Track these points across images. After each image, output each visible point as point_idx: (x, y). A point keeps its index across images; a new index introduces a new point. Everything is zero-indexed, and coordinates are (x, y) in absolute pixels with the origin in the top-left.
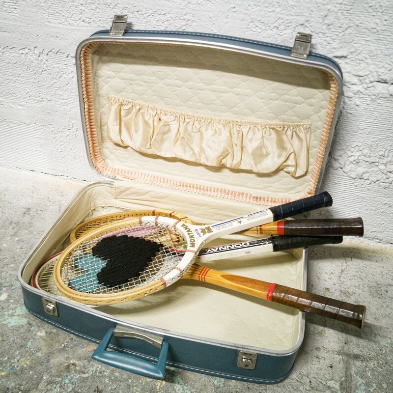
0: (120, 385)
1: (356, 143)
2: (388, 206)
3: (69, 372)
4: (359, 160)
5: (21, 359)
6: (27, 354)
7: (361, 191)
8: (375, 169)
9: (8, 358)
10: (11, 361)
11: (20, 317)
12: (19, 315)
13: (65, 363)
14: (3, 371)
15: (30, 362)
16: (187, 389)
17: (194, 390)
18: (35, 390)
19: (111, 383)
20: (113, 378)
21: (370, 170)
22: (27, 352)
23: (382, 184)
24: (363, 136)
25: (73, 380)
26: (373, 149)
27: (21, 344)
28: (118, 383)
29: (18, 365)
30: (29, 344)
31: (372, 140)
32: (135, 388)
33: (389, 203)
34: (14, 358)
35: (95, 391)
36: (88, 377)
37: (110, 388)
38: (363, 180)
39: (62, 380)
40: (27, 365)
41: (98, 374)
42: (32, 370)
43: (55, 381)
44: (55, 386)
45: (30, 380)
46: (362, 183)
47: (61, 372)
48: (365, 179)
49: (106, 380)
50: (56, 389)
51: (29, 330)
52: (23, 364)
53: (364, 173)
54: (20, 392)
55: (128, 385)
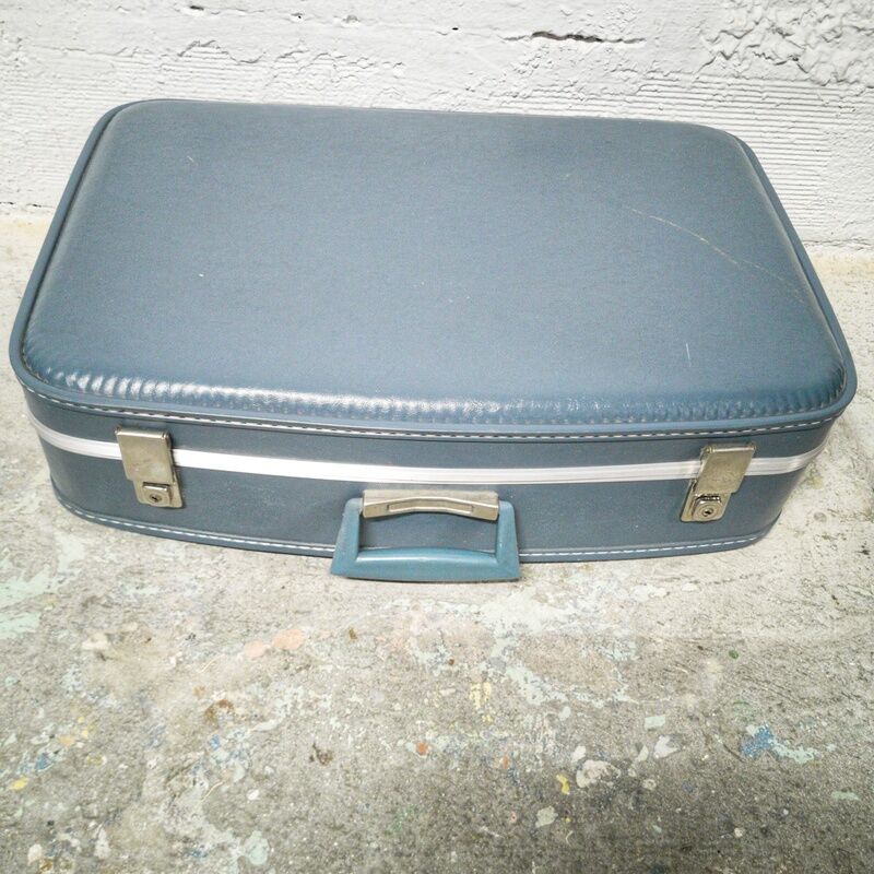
0: (376, 726)
3: (218, 727)
4: (843, 27)
5: (61, 729)
6: (74, 711)
7: (837, 117)
9: (19, 737)
10: (29, 743)
11: (12, 612)
12: (7, 608)
13: (196, 706)
14: (17, 778)
15: (90, 731)
16: (553, 689)
17: (572, 687)
18: (135, 805)
19: (347, 726)
20: (348, 711)
21: (865, 54)
22: (71, 704)
25: (238, 747)
27: (43, 688)
28: (367, 721)
29: (55, 747)
30: (69, 680)
32: (419, 722)
34: (38, 732)
35: (312, 759)
36: (279, 726)
37: (350, 739)
38: (844, 86)
39: (207, 754)
40: (86, 742)
41: (302, 713)
42: (104, 751)
43: (186, 765)
44: (191, 777)
45: (111, 780)
46: (842, 94)
47: (194, 733)
48: (851, 81)
49: (332, 721)
50: (197, 785)
51: (55, 643)
52: (70, 740)
53: (850, 65)
54: (92, 824)
55: (395, 718)
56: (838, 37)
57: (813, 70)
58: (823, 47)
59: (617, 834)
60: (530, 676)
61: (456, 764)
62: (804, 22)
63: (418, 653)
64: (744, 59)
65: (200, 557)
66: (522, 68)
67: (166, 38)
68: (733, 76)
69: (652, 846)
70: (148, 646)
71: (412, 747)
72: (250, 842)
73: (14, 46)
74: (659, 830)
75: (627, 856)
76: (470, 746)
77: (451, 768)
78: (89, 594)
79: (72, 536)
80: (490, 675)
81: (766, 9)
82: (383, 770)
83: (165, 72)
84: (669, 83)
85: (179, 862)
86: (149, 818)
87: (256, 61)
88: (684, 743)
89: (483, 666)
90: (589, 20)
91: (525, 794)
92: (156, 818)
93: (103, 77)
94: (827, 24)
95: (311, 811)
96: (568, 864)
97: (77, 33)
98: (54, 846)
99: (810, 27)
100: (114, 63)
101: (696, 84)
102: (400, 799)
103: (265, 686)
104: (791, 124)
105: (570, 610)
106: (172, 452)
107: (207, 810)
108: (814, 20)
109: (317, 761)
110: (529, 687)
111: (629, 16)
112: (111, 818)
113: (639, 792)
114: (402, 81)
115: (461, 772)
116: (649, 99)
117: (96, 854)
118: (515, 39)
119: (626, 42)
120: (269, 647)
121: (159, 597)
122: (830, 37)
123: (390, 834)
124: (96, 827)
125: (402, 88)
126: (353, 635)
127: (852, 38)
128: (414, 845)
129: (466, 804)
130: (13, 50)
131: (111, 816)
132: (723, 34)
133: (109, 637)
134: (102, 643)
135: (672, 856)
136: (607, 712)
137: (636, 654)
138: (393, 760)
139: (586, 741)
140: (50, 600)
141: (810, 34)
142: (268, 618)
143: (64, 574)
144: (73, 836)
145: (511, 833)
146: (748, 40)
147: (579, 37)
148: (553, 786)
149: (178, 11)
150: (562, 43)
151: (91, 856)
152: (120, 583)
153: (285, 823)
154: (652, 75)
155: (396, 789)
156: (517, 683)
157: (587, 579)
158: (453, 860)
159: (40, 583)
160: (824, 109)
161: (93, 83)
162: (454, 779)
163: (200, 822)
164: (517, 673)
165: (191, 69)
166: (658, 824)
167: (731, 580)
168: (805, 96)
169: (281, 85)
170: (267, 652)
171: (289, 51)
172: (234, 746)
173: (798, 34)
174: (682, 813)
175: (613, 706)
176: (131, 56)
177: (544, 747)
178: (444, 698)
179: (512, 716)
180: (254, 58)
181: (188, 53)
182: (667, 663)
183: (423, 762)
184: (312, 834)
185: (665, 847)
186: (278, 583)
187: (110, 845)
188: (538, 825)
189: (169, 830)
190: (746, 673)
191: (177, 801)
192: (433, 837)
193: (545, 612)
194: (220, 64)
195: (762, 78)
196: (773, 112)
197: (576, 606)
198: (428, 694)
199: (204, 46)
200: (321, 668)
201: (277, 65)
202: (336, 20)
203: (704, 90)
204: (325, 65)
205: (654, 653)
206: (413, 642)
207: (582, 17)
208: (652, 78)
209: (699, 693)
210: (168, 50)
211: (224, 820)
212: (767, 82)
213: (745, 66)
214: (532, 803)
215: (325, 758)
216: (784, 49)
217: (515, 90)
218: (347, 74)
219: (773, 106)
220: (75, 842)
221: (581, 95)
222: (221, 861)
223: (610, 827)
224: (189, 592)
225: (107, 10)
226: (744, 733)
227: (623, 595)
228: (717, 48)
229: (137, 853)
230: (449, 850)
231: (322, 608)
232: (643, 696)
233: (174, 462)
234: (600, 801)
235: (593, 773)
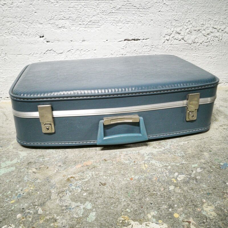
0: (117, 176)
1: (188, 19)
2: (210, 58)
3: (71, 182)
4: (191, 30)
5: (24, 188)
6: (28, 184)
7: (195, 52)
8: (201, 34)
9: (11, 192)
10: (15, 193)
12: (6, 167)
13: (64, 179)
14: (12, 200)
15: (33, 188)
16: (164, 163)
17: (170, 162)
18: (49, 201)
19: (109, 178)
20: (108, 175)
21: (198, 36)
23: (205, 43)
24: (191, 14)
26: (197, 21)
27: (18, 181)
28: (114, 176)
29: (23, 192)
30: (26, 178)
31: (196, 15)
32: (129, 174)
33: (210, 56)
34: (17, 190)
35: (100, 185)
36: (89, 180)
37: (110, 180)
38: (195, 44)
39: (69, 187)
40: (32, 190)
41: (95, 176)
42: (38, 191)
43: (63, 190)
44: (65, 193)
45: (41, 197)
46: (195, 46)
47: (64, 184)
48: (196, 42)
49: (104, 177)
50: (67, 194)
51: (21, 172)
52: (28, 190)
53: (195, 39)
54: (36, 207)
55: (122, 174)
56: (191, 33)
57: (187, 41)
58: (188, 35)
59: (193, 188)
60: (157, 162)
61: (142, 181)
62: (183, 30)
63: (125, 161)
64: (172, 40)
65: (60, 151)
66: (123, 48)
67: (41, 50)
68: (170, 45)
69: (204, 189)
70: (47, 169)
71: (128, 179)
72: (86, 204)
73: (4, 55)
74: (205, 186)
75: (198, 192)
76: (145, 177)
77: (141, 182)
78: (29, 162)
79: (23, 152)
80: (146, 163)
81: (174, 28)
82: (121, 185)
83: (41, 58)
84: (156, 48)
85: (65, 211)
86: (54, 203)
87: (62, 53)
88: (204, 169)
89: (143, 162)
90: (136, 35)
91: (164, 184)
92: (56, 203)
93: (26, 61)
94: (188, 30)
95: (103, 195)
96: (182, 196)
97: (20, 50)
98: (25, 213)
99: (184, 31)
100: (29, 57)
101: (162, 48)
102: (128, 190)
103: (83, 172)
104: (186, 55)
105: (163, 149)
106: (52, 112)
107: (71, 199)
108: (185, 29)
109: (102, 185)
110: (157, 164)
111: (145, 33)
112: (42, 205)
113: (196, 179)
114: (96, 54)
115: (144, 182)
116: (152, 52)
117: (38, 213)
118: (120, 41)
119: (145, 39)
120: (82, 165)
121: (49, 160)
122: (189, 33)
123: (127, 197)
124: (38, 207)
125: (96, 55)
126: (105, 160)
127: (194, 33)
128: (135, 198)
129: (148, 188)
130: (4, 56)
131: (42, 204)
132: (166, 35)
133: (36, 169)
134: (34, 170)
135: (211, 191)
136: (181, 165)
137: (184, 154)
138: (123, 183)
139: (178, 172)
140: (18, 164)
141: (185, 33)
142: (81, 160)
143: (21, 159)
144: (30, 211)
145: (163, 192)
146: (172, 36)
147: (134, 40)
148: (171, 181)
149: (44, 43)
150: (131, 41)
151: (37, 214)
152: (38, 159)
153: (96, 199)
154: (152, 46)
155: (127, 188)
156: (154, 163)
157: (166, 143)
158: (148, 200)
159: (15, 161)
160: (192, 50)
161: (23, 63)
162: (143, 184)
163: (70, 202)
164: (153, 162)
165: (47, 57)
166: (204, 185)
167: (204, 139)
168: (187, 48)
169: (68, 58)
170: (82, 166)
171: (70, 50)
172: (77, 185)
173: (182, 33)
174: (210, 182)
175: (182, 164)
176: (33, 55)
177: (166, 174)
178: (134, 169)
179: (155, 170)
180: (62, 52)
181: (46, 53)
182: (193, 155)
183: (133, 182)
184: (104, 200)
185: (208, 189)
186: (82, 154)
187: (42, 211)
188: (170, 189)
189: (61, 205)
190: (215, 154)
191: (62, 198)
192: (140, 196)
193: (157, 150)
194: (54, 55)
195: (176, 44)
196: (181, 52)
197: (165, 148)
198: (130, 169)
199: (50, 51)
200: (98, 167)
201: (67, 53)
202: (81, 41)
203: (164, 49)
204: (78, 52)
205: (189, 153)
206: (123, 160)
207: (135, 34)
208: (152, 47)
209: (204, 159)
210: (42, 52)
211: (77, 200)
212: (178, 45)
213: (172, 42)
214: (167, 185)
215: (104, 184)
216: (180, 37)
217: (122, 53)
218: (83, 54)
219: (180, 51)
220: (31, 212)
221: (137, 53)
222: (78, 209)
223: (191, 187)
224: (57, 158)
225: (27, 44)
226: (220, 165)
227: (177, 144)
228: (165, 39)
229: (51, 211)
230: (146, 198)
231: (95, 156)
232: (189, 161)
233: (53, 116)
234: (186, 182)
235: (181, 178)
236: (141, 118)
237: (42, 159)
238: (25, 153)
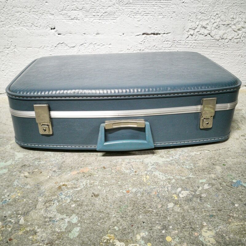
0: (113, 187)
1: (216, 12)
2: (240, 56)
3: (62, 190)
4: (219, 24)
5: (11, 194)
6: (16, 190)
7: (224, 49)
8: (230, 29)
10: (1, 198)
13: (55, 186)
15: (21, 194)
16: (169, 176)
17: (175, 175)
18: (34, 210)
19: (103, 188)
20: (104, 185)
21: (227, 31)
22: (15, 188)
23: (236, 40)
24: (219, 6)
25: (68, 195)
26: (226, 15)
27: (7, 185)
28: (110, 186)
29: (9, 198)
30: (16, 183)
31: (225, 7)
32: (126, 186)
33: (241, 54)
34: (4, 195)
35: (92, 196)
36: (81, 189)
37: (104, 191)
38: (224, 40)
39: (58, 196)
40: (19, 196)
41: (89, 186)
42: (25, 198)
43: (51, 200)
44: (53, 202)
45: (26, 205)
46: (223, 42)
47: (54, 192)
48: (225, 38)
49: (99, 187)
50: (55, 204)
51: (12, 175)
52: (14, 196)
53: (224, 34)
54: (19, 216)
55: (119, 185)
56: (219, 27)
57: (214, 37)
58: (216, 30)
59: (195, 208)
60: (161, 173)
61: (139, 195)
62: (209, 24)
63: (125, 171)
64: (196, 35)
65: (58, 155)
66: (141, 42)
68: (194, 40)
69: (208, 210)
70: (41, 174)
71: (125, 191)
72: (71, 217)
73: (14, 47)
74: (210, 206)
75: (200, 213)
76: (144, 190)
77: (138, 196)
78: (24, 164)
79: (20, 153)
80: (148, 174)
81: (199, 22)
82: (116, 197)
83: (52, 52)
84: (178, 44)
85: (48, 224)
86: (38, 213)
87: (74, 47)
88: (213, 185)
89: (146, 172)
90: (156, 29)
91: (163, 200)
92: (41, 213)
93: (36, 54)
94: (215, 24)
95: (92, 208)
96: (180, 217)
97: (30, 43)
98: (5, 222)
99: (211, 26)
100: (39, 50)
101: (185, 43)
102: (122, 204)
103: (77, 180)
104: (212, 52)
105: (171, 158)
106: (50, 113)
107: (57, 210)
108: (212, 23)
109: (94, 196)
110: (161, 176)
111: (166, 27)
112: (25, 214)
113: (201, 197)
114: (111, 48)
115: (141, 196)
116: (174, 48)
117: (19, 223)
118: (138, 35)
119: (166, 34)
120: (78, 172)
121: (45, 163)
122: (217, 27)
123: (119, 212)
124: (20, 216)
125: (111, 50)
126: (104, 168)
127: (222, 27)
128: (127, 215)
129: (144, 204)
130: (14, 49)
131: (26, 213)
132: (190, 30)
133: (29, 173)
134: (27, 174)
135: (215, 212)
136: (187, 180)
137: (193, 166)
138: (118, 195)
139: (181, 187)
140: (12, 166)
141: (212, 27)
142: (78, 166)
143: (17, 160)
144: (12, 219)
145: (159, 210)
146: (196, 30)
147: (154, 34)
148: (172, 197)
149: (55, 35)
150: (150, 36)
151: (18, 224)
152: (33, 161)
153: (84, 212)
154: (174, 42)
155: (120, 202)
156: (157, 175)
157: (175, 152)
158: (141, 218)
159: (9, 163)
160: (219, 47)
161: (33, 56)
162: (139, 198)
163: (55, 213)
164: (157, 173)
166: (209, 205)
167: (219, 150)
168: (214, 44)
169: (81, 52)
170: (78, 173)
171: (83, 43)
172: (67, 194)
173: (209, 27)
174: (216, 202)
175: (189, 178)
176: (43, 48)
177: (168, 189)
178: (134, 180)
179: (156, 183)
180: (74, 46)
181: (58, 46)
182: (204, 168)
183: (128, 195)
184: (93, 214)
185: (212, 210)
186: (81, 159)
187: (24, 221)
188: (168, 207)
189: (45, 216)
190: (229, 169)
191: (48, 208)
192: (133, 212)
193: (164, 159)
194: (65, 48)
195: (202, 40)
196: (207, 49)
197: (173, 158)
198: (129, 179)
199: (61, 44)
200: (95, 176)
201: (80, 47)
202: (94, 34)
203: (188, 45)
204: (92, 46)
205: (199, 166)
206: (123, 168)
207: (154, 28)
208: (174, 43)
209: (215, 174)
211: (63, 212)
212: (203, 41)
213: (197, 37)
214: (165, 202)
215: (97, 196)
216: (206, 32)
217: (140, 48)
218: (97, 48)
219: (206, 47)
220: (13, 221)
221: (157, 49)
222: (62, 222)
223: (193, 206)
224: (54, 162)
225: (37, 36)
226: (232, 182)
227: (187, 155)
228: (189, 33)
229: (34, 222)
230: (139, 215)
231: (95, 163)
232: (197, 175)
233: (50, 116)
234: (188, 200)
235: (184, 194)
236: (147, 123)
237: (37, 163)
238: (22, 155)
